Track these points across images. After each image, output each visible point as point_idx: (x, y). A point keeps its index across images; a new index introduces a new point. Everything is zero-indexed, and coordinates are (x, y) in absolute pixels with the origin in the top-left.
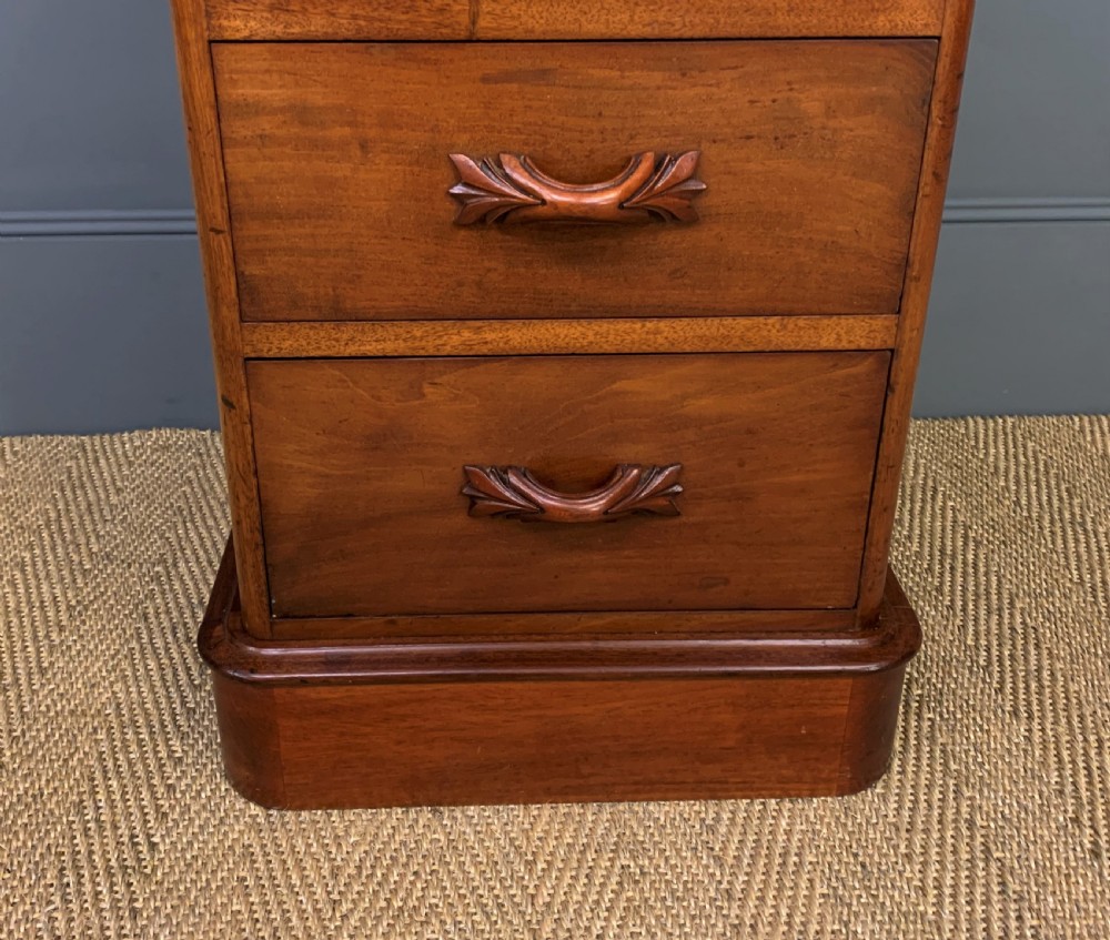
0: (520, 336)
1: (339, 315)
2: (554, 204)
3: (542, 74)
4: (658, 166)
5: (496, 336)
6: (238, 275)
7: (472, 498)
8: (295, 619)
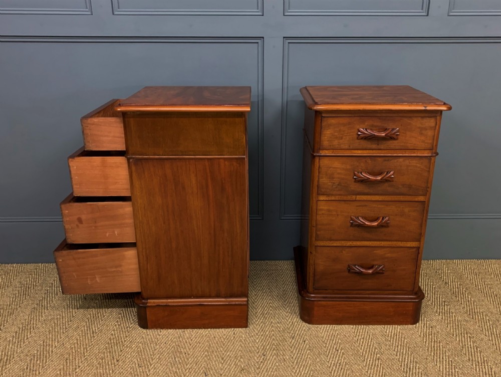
0: (359, 243)
1: (331, 240)
2: (368, 225)
3: (366, 206)
4: (383, 219)
5: (355, 243)
6: (316, 233)
7: (349, 270)
8: (317, 290)
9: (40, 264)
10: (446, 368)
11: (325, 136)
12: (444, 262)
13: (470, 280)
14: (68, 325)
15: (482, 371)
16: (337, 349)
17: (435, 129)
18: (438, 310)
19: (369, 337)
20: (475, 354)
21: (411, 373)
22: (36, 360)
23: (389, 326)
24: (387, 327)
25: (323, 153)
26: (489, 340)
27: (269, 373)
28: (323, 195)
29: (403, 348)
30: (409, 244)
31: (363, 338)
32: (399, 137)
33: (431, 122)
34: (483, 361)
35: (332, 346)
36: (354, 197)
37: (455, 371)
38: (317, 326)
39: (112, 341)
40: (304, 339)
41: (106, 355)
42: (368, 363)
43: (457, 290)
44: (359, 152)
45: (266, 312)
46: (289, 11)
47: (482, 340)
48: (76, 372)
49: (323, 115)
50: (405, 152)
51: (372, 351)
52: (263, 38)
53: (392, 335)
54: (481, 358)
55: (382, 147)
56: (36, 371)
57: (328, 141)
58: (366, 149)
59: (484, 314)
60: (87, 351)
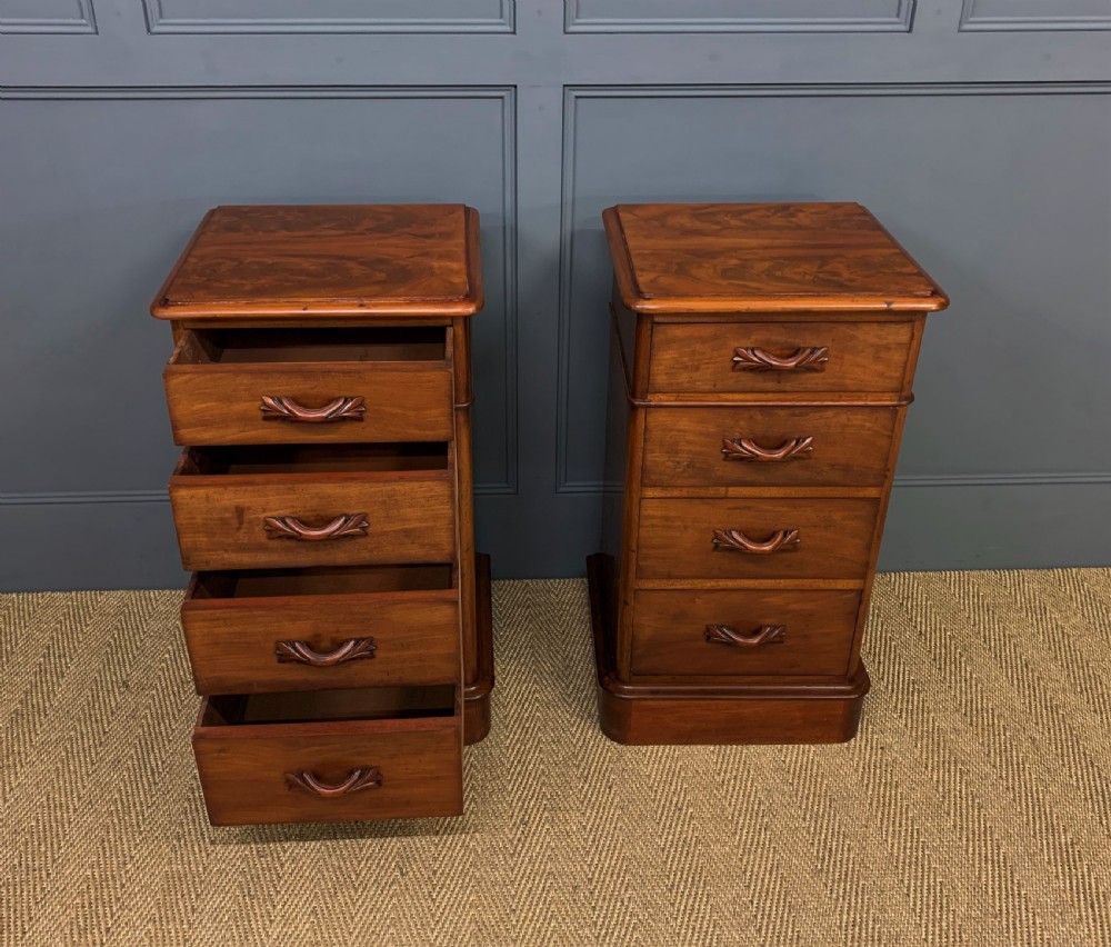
0: (731, 584)
1: (669, 577)
2: (751, 550)
3: (748, 508)
4: (785, 535)
5: (723, 584)
6: (637, 564)
7: (709, 636)
8: (639, 676)
9: (14, 595)
10: (905, 848)
11: (661, 365)
12: (919, 578)
13: (974, 625)
14: (97, 754)
15: (980, 854)
16: (679, 806)
17: (909, 349)
18: (899, 706)
19: (748, 775)
20: (967, 813)
21: (832, 860)
22: (36, 843)
23: (790, 747)
24: (787, 749)
25: (654, 400)
26: (1001, 777)
27: (537, 867)
28: (653, 486)
29: (819, 802)
30: (841, 584)
31: (735, 778)
32: (827, 365)
33: (901, 334)
34: (983, 829)
35: (669, 799)
36: (722, 490)
37: (924, 855)
38: (636, 748)
39: (197, 794)
40: (608, 781)
41: (186, 830)
42: (744, 838)
43: (943, 651)
44: (737, 396)
45: (526, 715)
46: (578, 21)
47: (987, 776)
48: (127, 872)
49: (656, 320)
50: (840, 396)
51: (753, 810)
52: (515, 86)
53: (798, 769)
54: (979, 821)
55: (788, 386)
56: (40, 870)
57: (666, 374)
58: (752, 392)
59: (996, 714)
60: (144, 819)
